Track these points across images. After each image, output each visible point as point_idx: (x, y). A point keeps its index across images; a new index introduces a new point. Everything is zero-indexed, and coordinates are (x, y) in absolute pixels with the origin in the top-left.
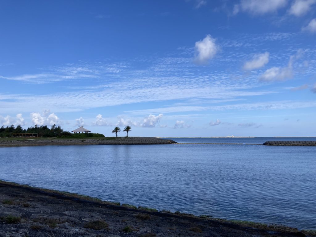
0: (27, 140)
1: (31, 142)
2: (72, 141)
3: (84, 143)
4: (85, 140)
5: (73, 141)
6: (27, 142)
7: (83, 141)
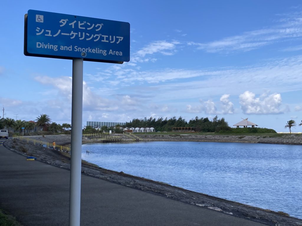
0: (179, 136)
1: (183, 137)
2: (228, 138)
3: (241, 140)
4: (244, 136)
5: (230, 137)
6: (179, 137)
7: (240, 138)
